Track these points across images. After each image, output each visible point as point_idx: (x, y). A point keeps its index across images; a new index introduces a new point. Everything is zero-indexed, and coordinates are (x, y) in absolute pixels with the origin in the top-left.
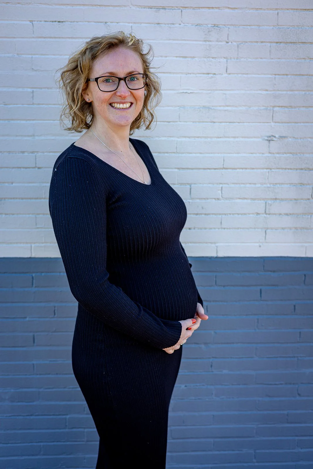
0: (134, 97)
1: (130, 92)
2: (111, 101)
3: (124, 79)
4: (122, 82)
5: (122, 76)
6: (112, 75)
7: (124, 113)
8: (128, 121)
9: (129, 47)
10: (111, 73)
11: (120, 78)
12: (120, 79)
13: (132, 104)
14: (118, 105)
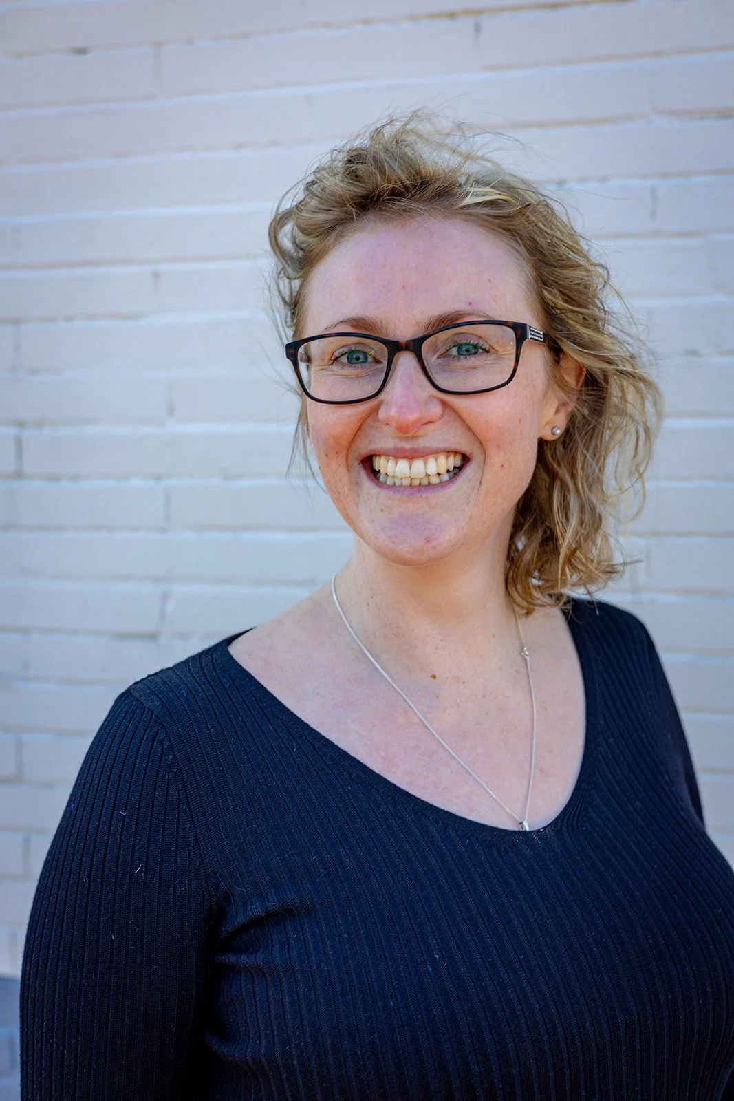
0: (469, 428)
1: (444, 404)
2: (364, 448)
3: (415, 346)
4: (406, 361)
5: (404, 331)
6: (363, 329)
7: (417, 505)
8: (434, 543)
9: (467, 213)
10: (357, 322)
11: (393, 342)
12: (395, 348)
13: (466, 459)
14: (391, 463)
